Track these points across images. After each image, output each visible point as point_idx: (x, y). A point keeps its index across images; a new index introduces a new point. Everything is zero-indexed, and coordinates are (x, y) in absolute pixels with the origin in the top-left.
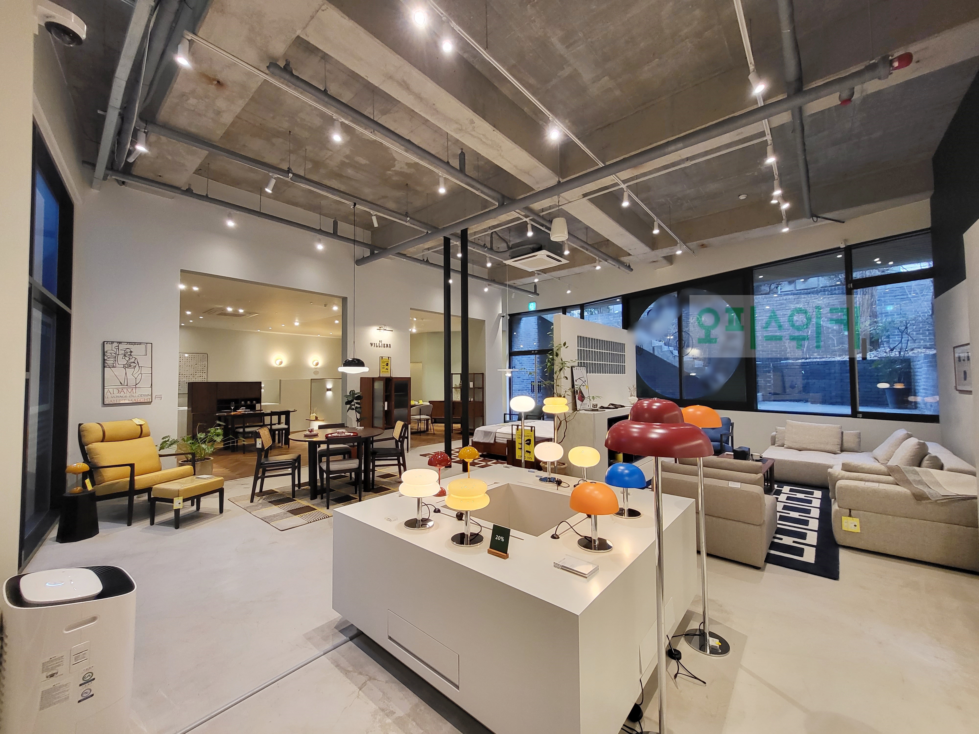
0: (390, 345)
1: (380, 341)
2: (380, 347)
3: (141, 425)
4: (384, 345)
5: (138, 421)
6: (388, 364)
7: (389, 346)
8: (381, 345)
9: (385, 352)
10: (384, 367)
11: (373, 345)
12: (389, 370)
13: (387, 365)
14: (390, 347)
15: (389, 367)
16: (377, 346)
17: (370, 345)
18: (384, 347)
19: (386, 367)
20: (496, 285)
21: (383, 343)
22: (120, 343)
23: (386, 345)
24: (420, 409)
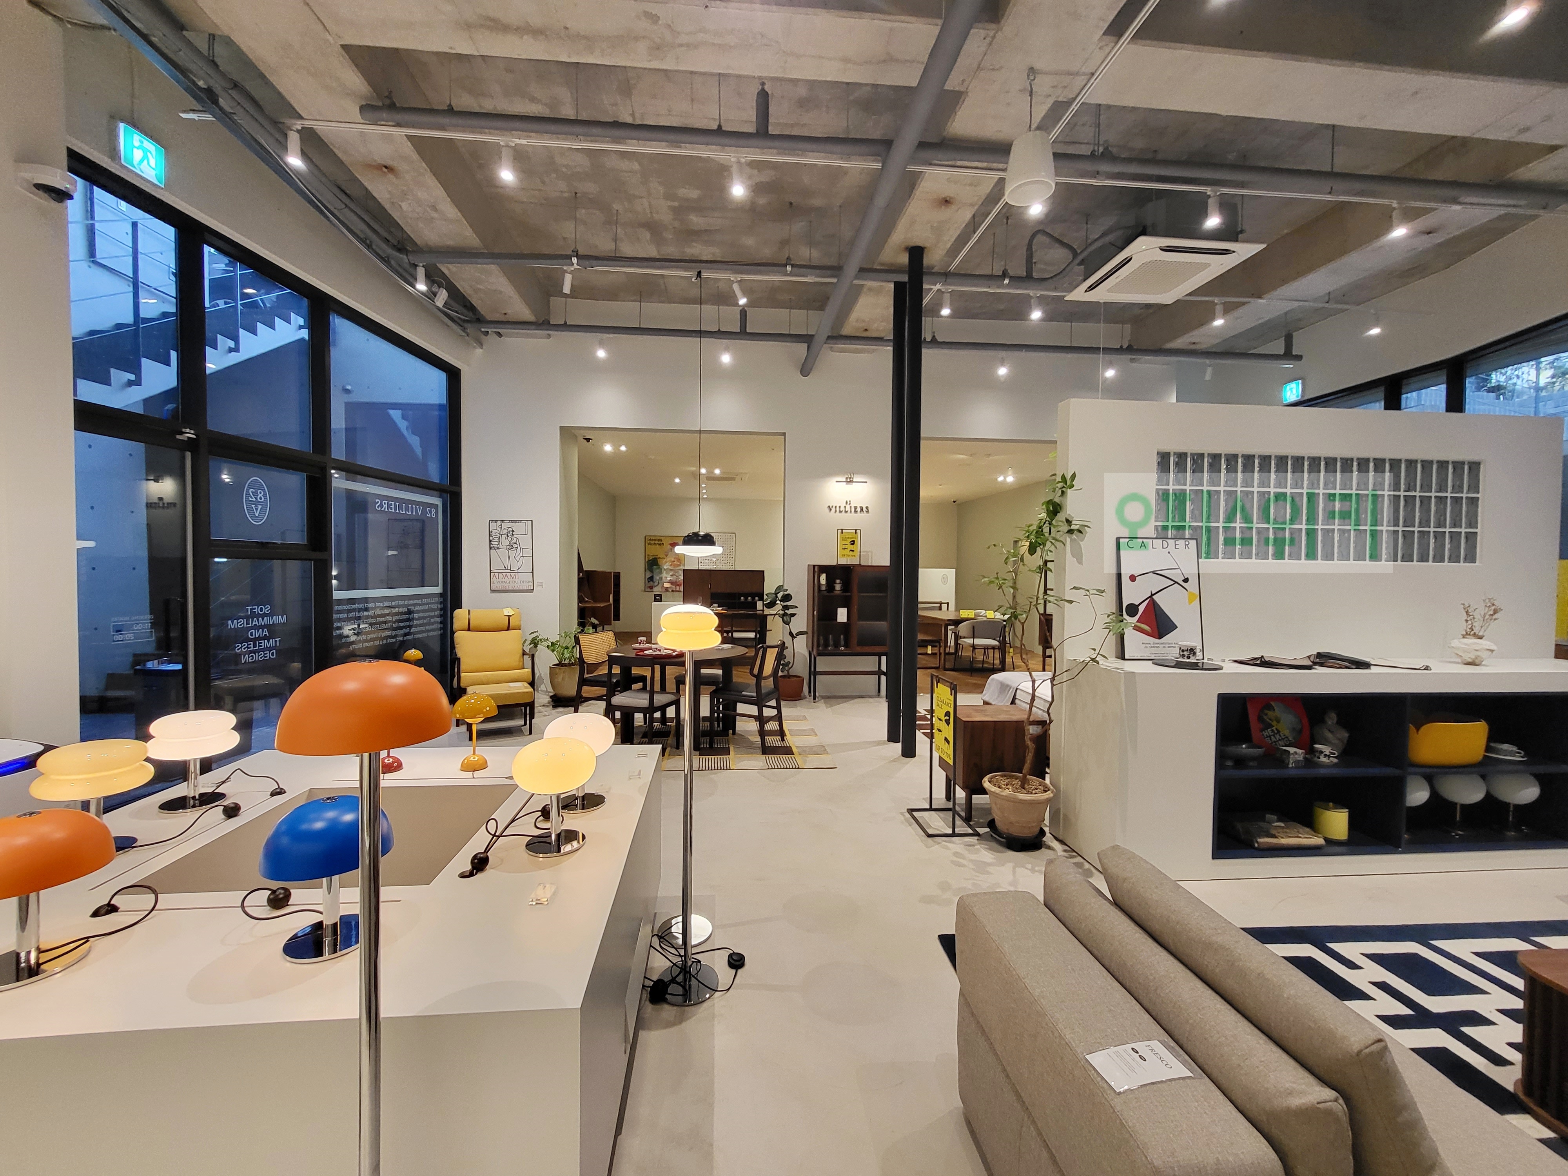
0: (867, 508)
1: (847, 503)
2: (846, 512)
3: (509, 616)
4: (856, 508)
5: (508, 611)
6: (854, 541)
7: (865, 509)
8: (848, 508)
9: (850, 521)
10: (846, 547)
11: (833, 509)
12: (857, 553)
13: (853, 544)
14: (868, 512)
15: (856, 547)
16: (841, 512)
17: (827, 510)
18: (856, 512)
19: (852, 547)
20: (1147, 358)
21: (853, 505)
22: (502, 521)
23: (859, 509)
24: (974, 627)
